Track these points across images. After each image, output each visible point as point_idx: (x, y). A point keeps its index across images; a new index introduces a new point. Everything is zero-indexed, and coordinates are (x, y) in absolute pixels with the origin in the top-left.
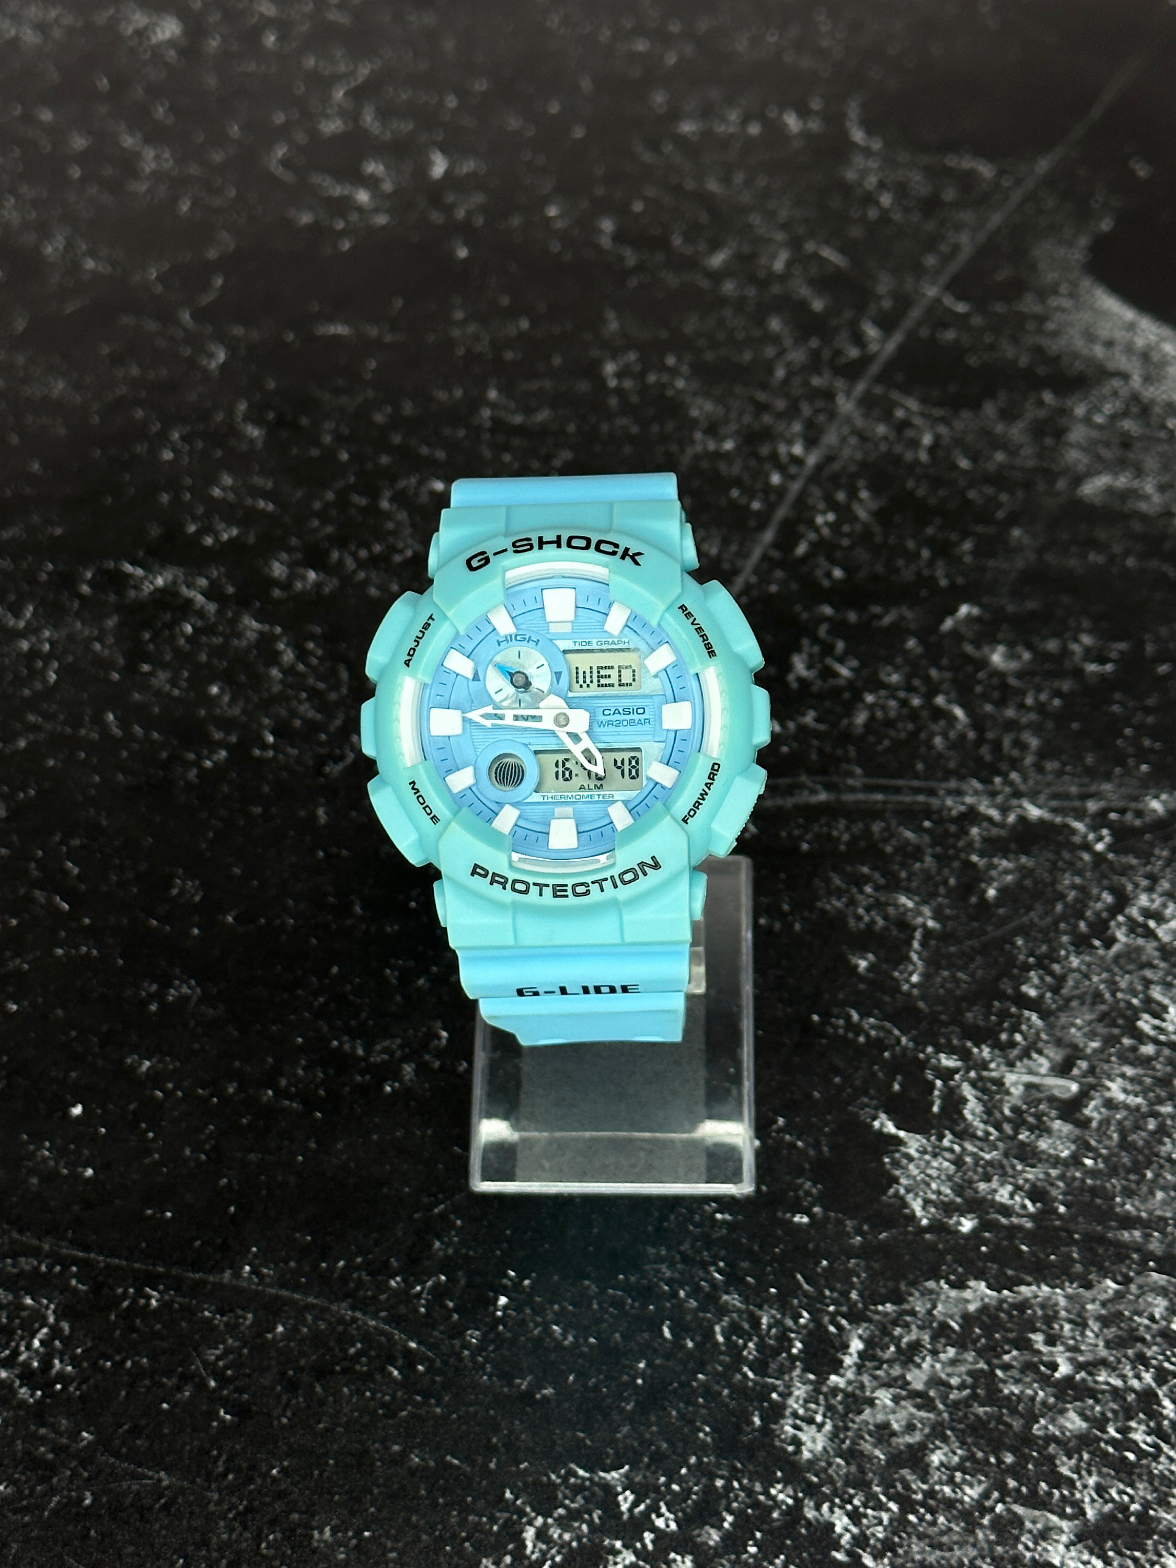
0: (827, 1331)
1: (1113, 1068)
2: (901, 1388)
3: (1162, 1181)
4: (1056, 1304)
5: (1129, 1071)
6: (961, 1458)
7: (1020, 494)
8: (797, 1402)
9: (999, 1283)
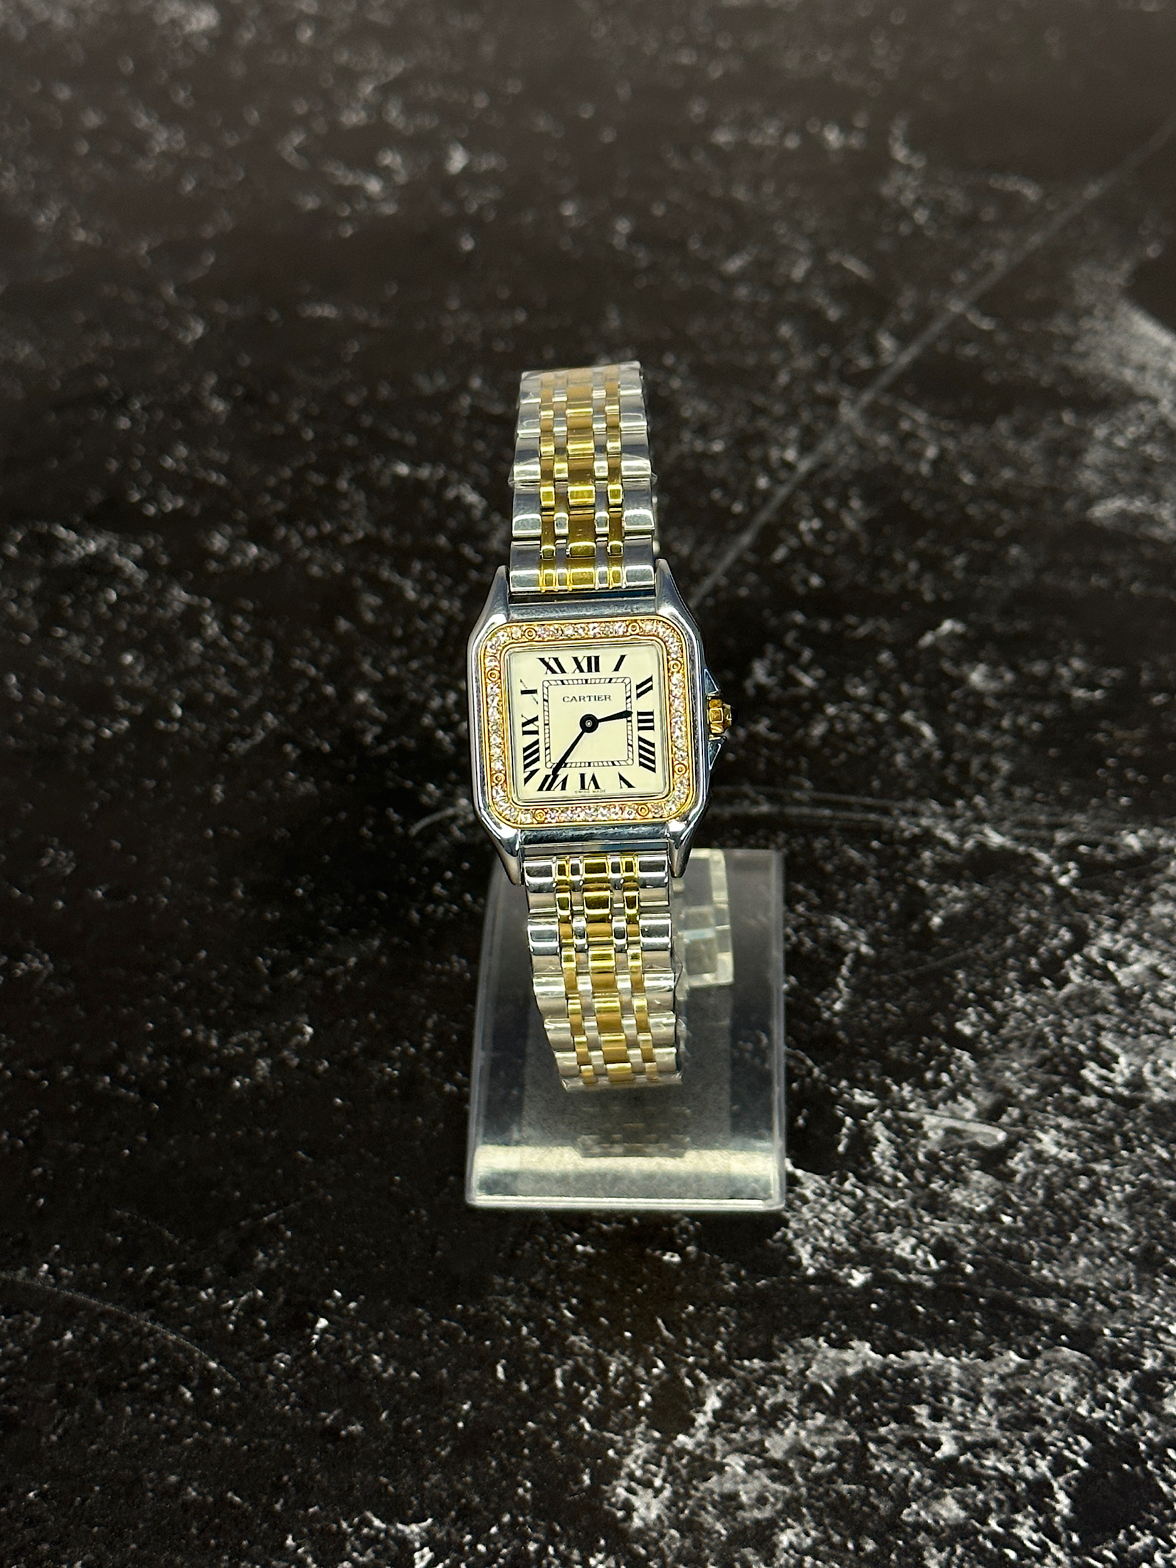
0: (683, 1383)
1: (1047, 1119)
2: (759, 1455)
3: (1087, 1246)
4: (949, 1375)
5: (1066, 1123)
6: (815, 1540)
7: (1024, 512)
8: (635, 1462)
9: (885, 1345)
